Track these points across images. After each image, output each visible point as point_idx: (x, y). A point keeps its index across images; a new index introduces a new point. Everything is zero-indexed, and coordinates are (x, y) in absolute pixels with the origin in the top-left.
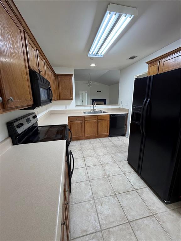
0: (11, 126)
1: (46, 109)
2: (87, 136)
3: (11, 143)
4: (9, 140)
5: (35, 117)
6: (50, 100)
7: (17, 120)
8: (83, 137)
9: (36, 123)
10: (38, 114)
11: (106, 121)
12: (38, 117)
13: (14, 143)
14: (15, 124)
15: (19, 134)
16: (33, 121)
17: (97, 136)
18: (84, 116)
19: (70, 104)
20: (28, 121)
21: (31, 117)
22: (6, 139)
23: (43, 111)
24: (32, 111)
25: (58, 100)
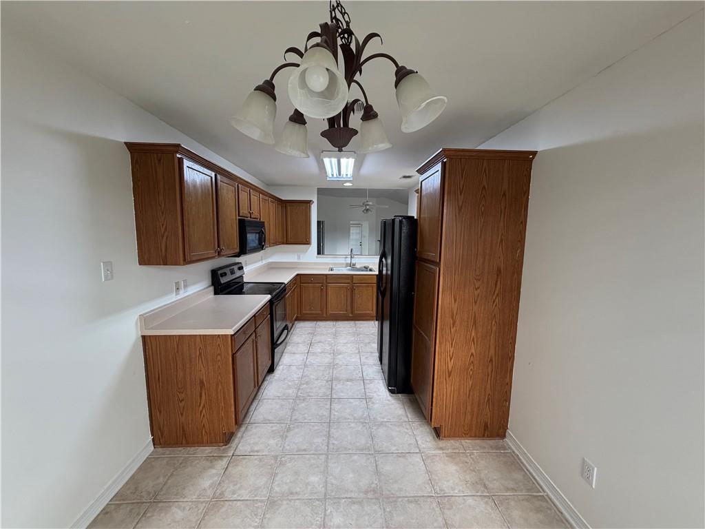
0: (215, 275)
1: (262, 260)
2: (331, 314)
3: (213, 293)
4: (212, 288)
5: (241, 268)
6: (261, 247)
7: (221, 268)
8: (323, 313)
9: (241, 277)
10: (246, 265)
11: (368, 286)
12: (245, 269)
13: (216, 293)
14: (219, 272)
15: (222, 284)
16: (238, 274)
17: (350, 315)
18: (326, 275)
19: (307, 251)
20: (232, 272)
21: (235, 268)
22: (210, 286)
23: (255, 262)
24: (237, 260)
25: (283, 244)
